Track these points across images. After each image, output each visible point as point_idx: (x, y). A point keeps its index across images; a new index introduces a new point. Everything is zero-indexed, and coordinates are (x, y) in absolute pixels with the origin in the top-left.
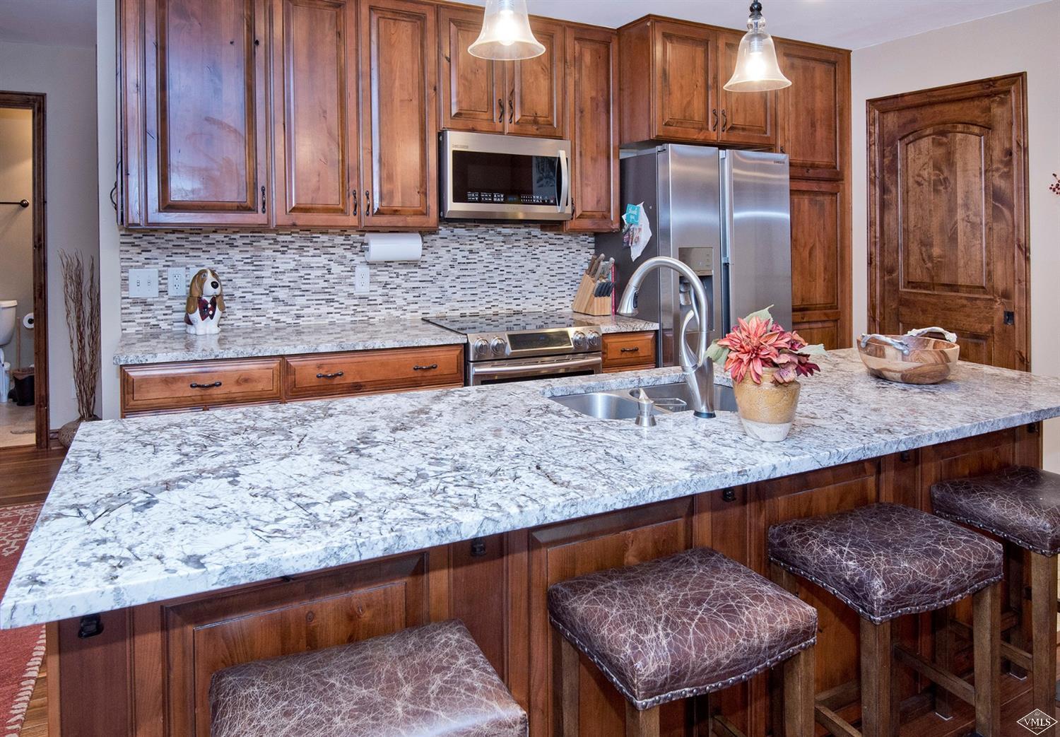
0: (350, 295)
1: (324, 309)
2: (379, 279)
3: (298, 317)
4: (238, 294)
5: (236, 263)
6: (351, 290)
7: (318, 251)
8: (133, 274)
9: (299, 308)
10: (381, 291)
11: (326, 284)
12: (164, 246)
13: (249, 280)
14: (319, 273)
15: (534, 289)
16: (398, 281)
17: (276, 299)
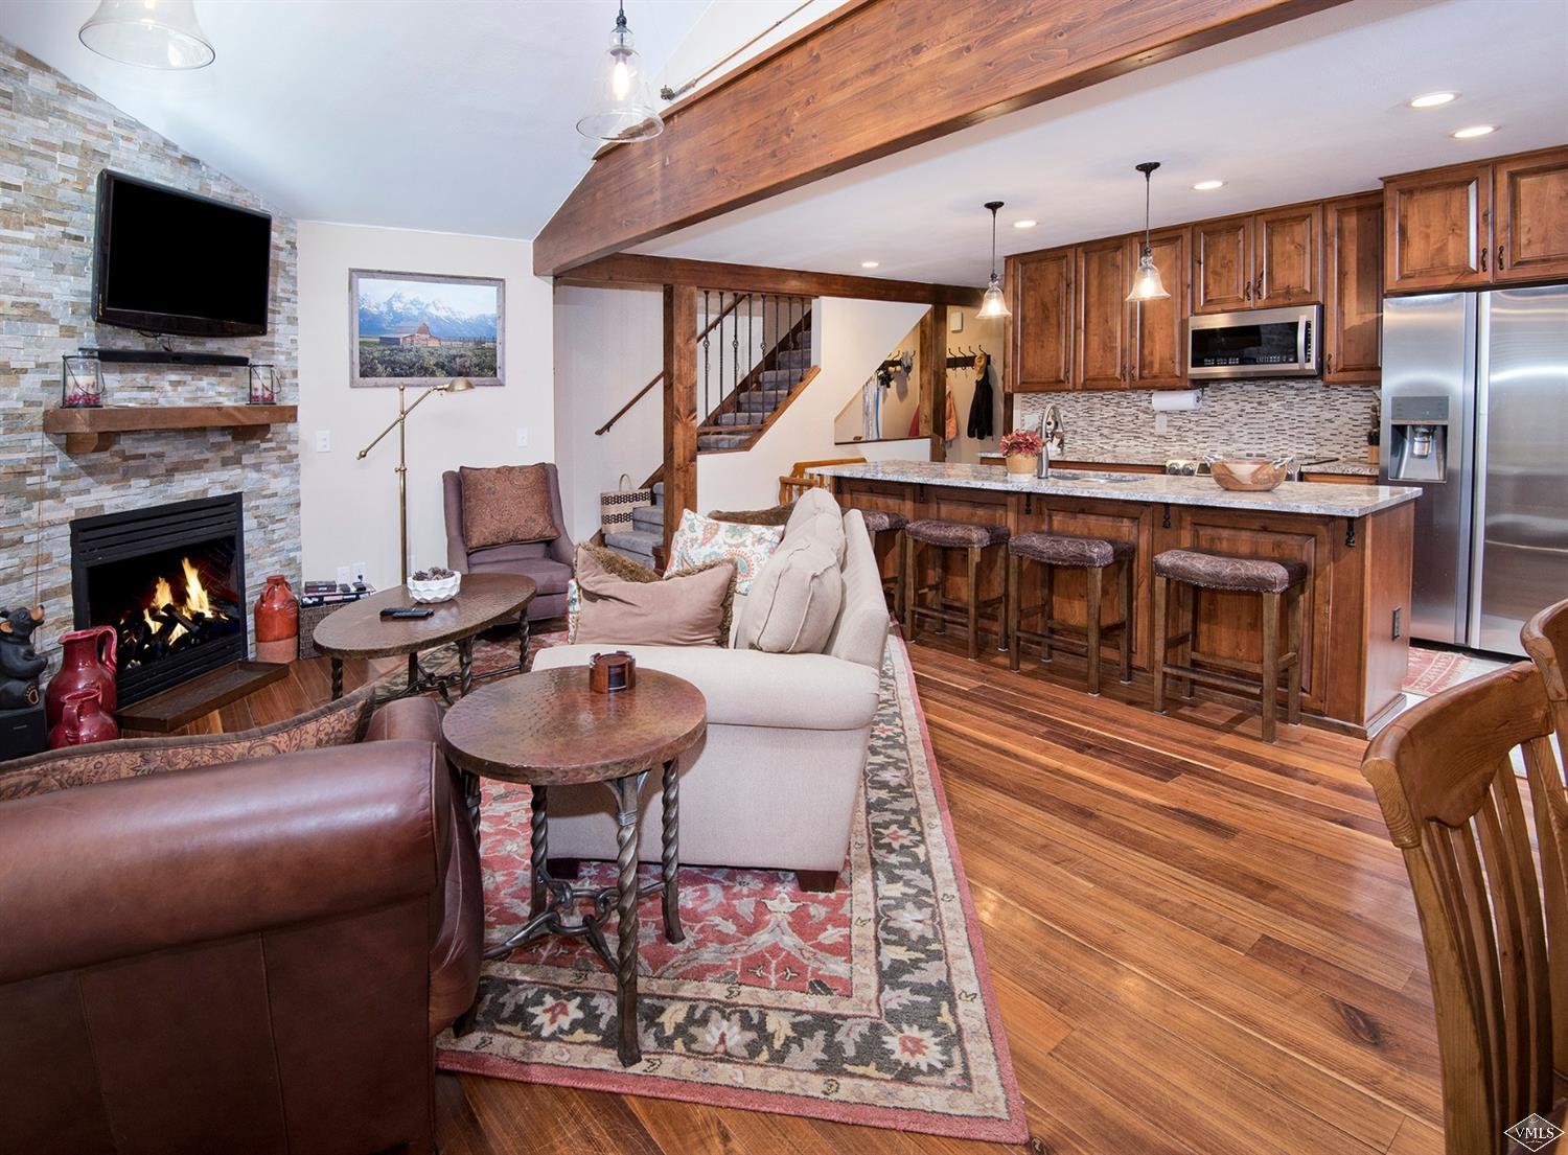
0: (1151, 434)
1: (1133, 443)
2: (1175, 424)
4: (1079, 430)
5: (1079, 412)
6: (1152, 430)
7: (1130, 404)
10: (1175, 432)
11: (1134, 426)
13: (1086, 422)
14: (1130, 419)
15: (1332, 437)
16: (1191, 426)
17: (1101, 435)
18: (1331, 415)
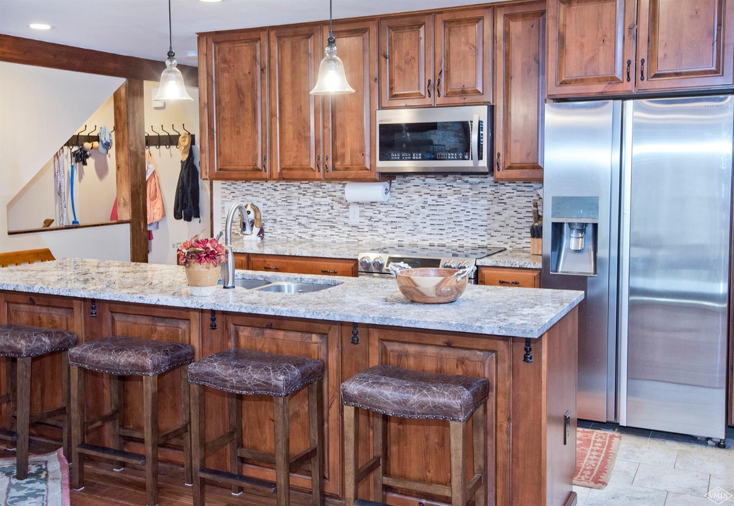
0: (346, 224)
1: (329, 232)
2: (366, 214)
3: (313, 236)
4: (278, 219)
5: (277, 201)
6: (346, 221)
7: (325, 194)
8: (226, 205)
9: (313, 230)
10: (367, 222)
11: (330, 216)
12: (240, 190)
13: (285, 211)
14: (326, 208)
15: (500, 229)
16: (380, 216)
17: (299, 224)
18: (499, 208)
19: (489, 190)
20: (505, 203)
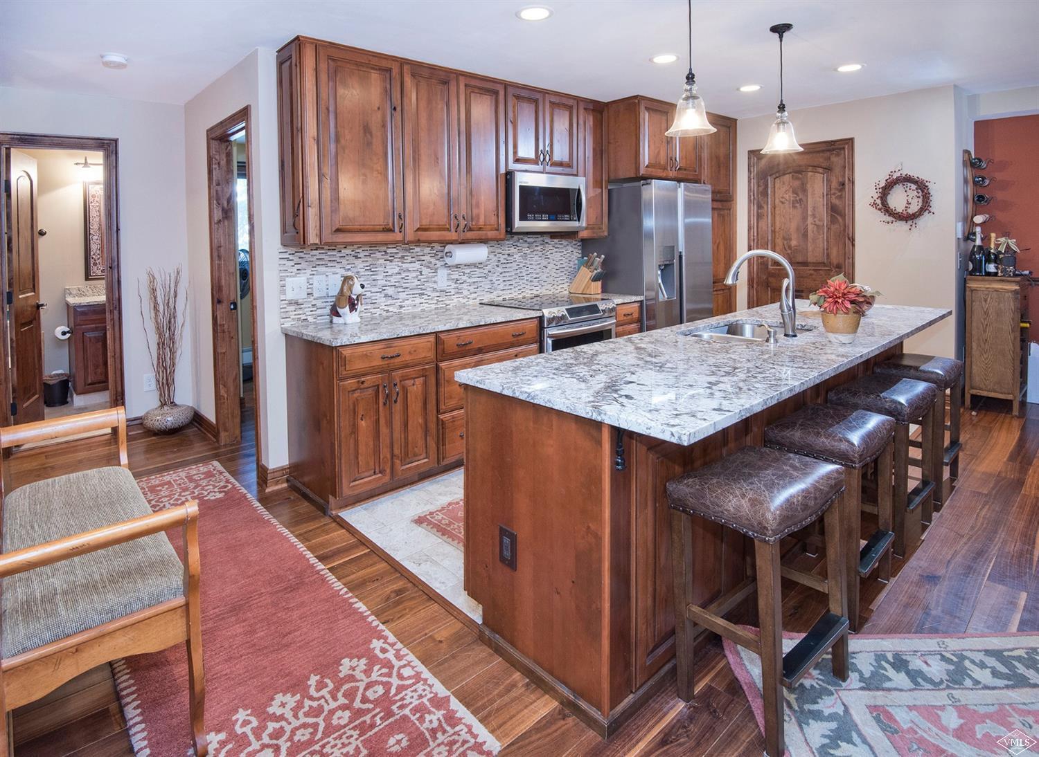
1: (418, 301)
2: (453, 277)
3: (401, 307)
5: (360, 270)
6: (435, 286)
7: (413, 259)
8: (290, 282)
9: (401, 300)
10: (454, 285)
11: (419, 283)
12: (309, 260)
13: (368, 282)
16: (464, 278)
19: (539, 248)
20: (548, 258)
